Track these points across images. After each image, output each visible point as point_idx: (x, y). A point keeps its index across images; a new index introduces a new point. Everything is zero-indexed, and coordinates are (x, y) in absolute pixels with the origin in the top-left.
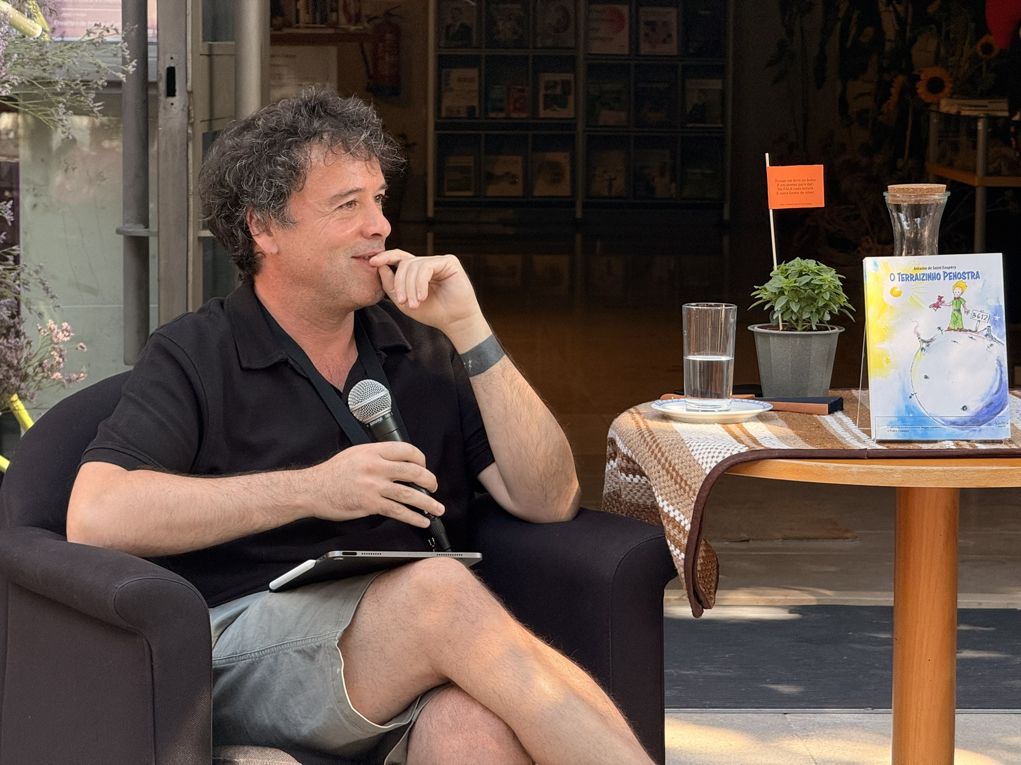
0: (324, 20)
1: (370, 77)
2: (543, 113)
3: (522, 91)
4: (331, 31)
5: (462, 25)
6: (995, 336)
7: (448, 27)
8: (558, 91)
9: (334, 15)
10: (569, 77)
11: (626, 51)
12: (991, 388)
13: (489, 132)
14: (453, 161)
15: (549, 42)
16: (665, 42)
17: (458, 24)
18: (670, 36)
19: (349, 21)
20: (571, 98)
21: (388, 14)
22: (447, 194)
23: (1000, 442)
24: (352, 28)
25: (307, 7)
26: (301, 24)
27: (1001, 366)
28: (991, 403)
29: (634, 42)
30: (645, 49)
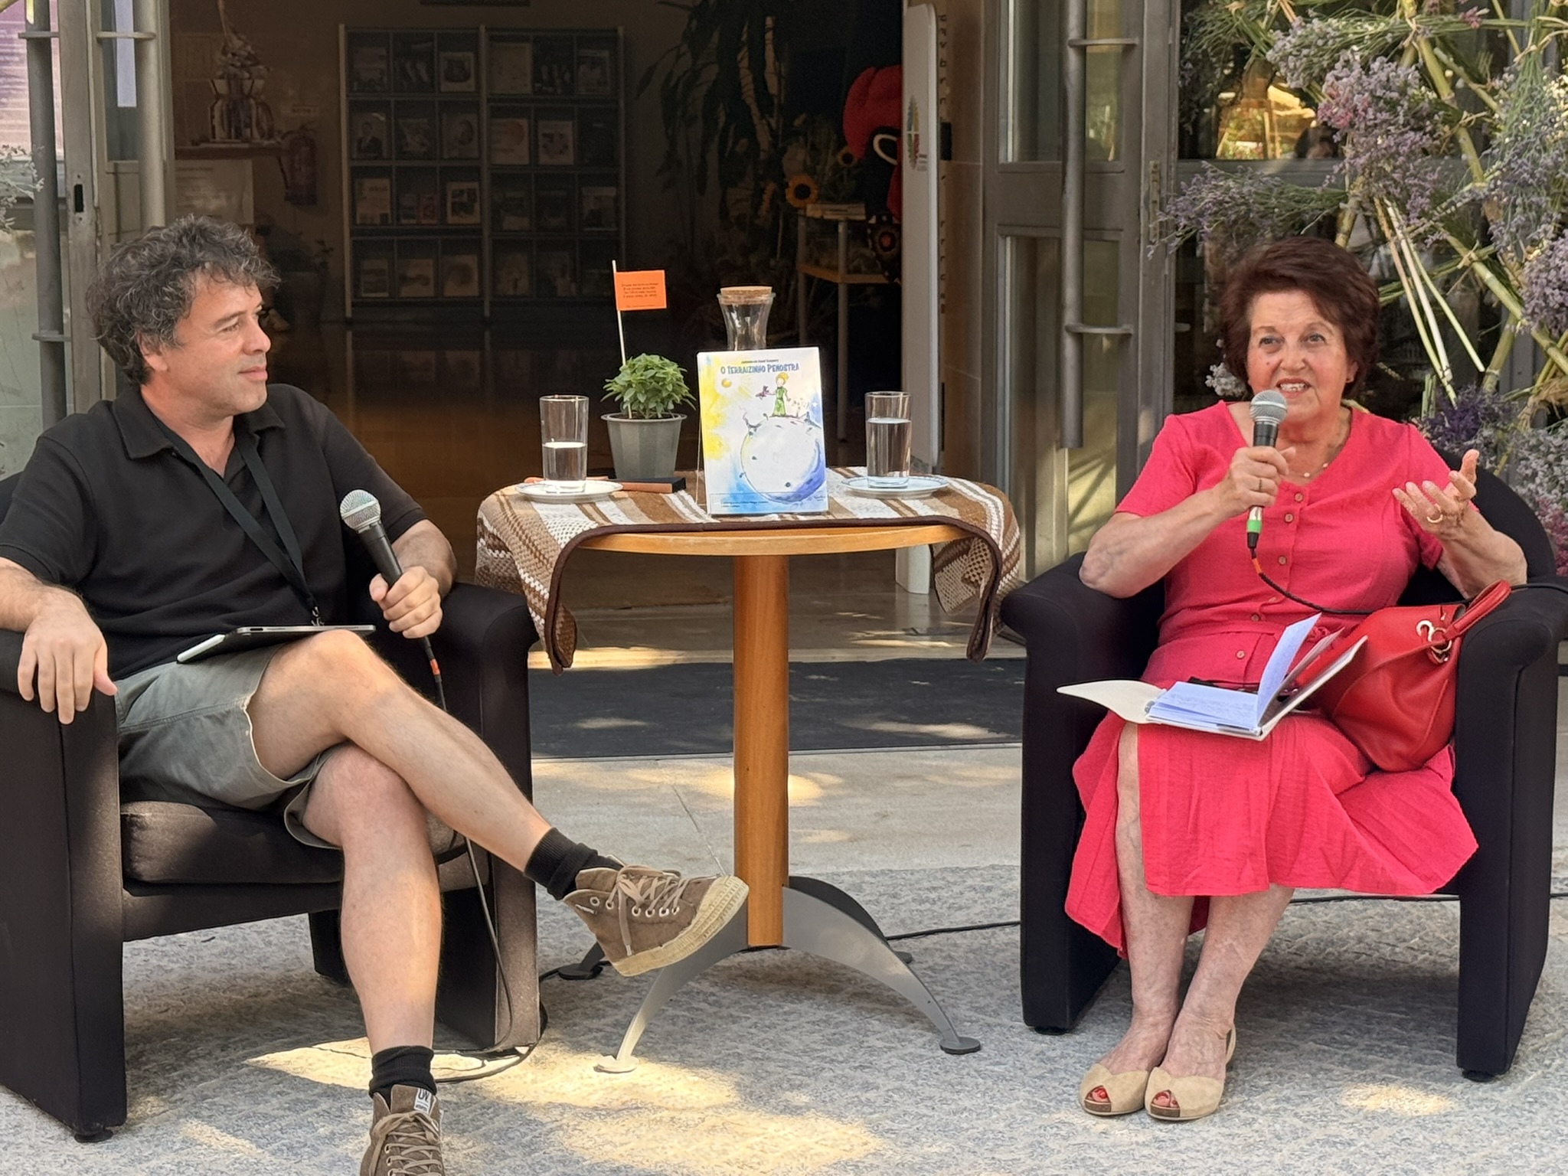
0: (238, 135)
1: (287, 187)
2: (451, 219)
3: (431, 198)
4: (246, 146)
5: (373, 138)
6: (813, 421)
7: (360, 141)
8: (465, 199)
9: (248, 130)
10: (475, 185)
11: (526, 161)
12: (811, 466)
13: (401, 238)
14: (367, 265)
15: (455, 154)
16: (561, 152)
17: (369, 138)
18: (566, 147)
19: (262, 136)
20: (477, 206)
21: (303, 128)
22: (364, 295)
23: (819, 514)
24: (266, 143)
25: (222, 124)
26: (218, 139)
27: (818, 446)
28: (811, 480)
29: (534, 153)
30: (544, 159)
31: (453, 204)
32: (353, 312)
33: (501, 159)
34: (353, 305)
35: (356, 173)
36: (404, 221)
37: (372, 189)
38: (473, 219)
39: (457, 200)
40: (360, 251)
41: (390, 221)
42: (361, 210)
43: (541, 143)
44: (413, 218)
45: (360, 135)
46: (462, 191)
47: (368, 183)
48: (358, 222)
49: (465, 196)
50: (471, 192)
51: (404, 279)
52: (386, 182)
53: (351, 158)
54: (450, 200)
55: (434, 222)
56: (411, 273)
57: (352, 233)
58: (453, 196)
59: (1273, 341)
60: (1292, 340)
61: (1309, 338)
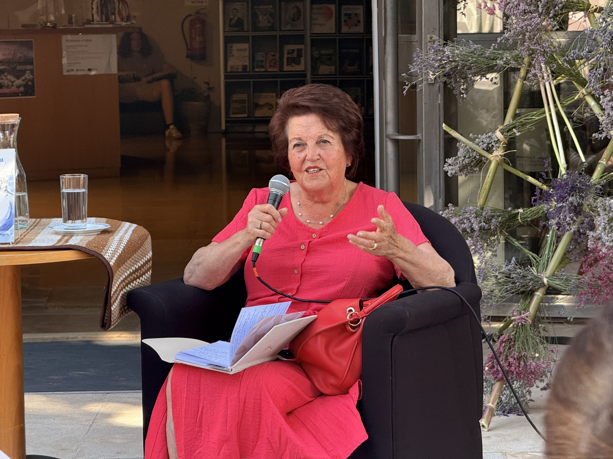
0: (107, 19)
1: (188, 49)
2: (286, 68)
3: (274, 55)
4: (111, 26)
5: (239, 19)
6: (9, 190)
7: (231, 20)
8: (295, 55)
9: (113, 16)
10: (301, 47)
11: (333, 31)
12: (6, 216)
14: (236, 97)
15: (289, 27)
16: (356, 25)
17: (236, 18)
18: (359, 22)
19: (122, 20)
20: (302, 59)
21: (197, 12)
22: (232, 116)
24: (124, 24)
25: (98, 13)
27: (11, 205)
28: (5, 224)
29: (339, 26)
30: (345, 29)
31: (288, 58)
32: (226, 126)
33: (317, 30)
34: (226, 122)
35: (228, 40)
36: (257, 70)
37: (238, 50)
38: (299, 68)
39: (290, 56)
40: (230, 89)
41: (248, 70)
42: (230, 64)
43: (343, 20)
44: (262, 67)
45: (231, 17)
46: (293, 51)
47: (236, 46)
48: (229, 70)
49: (296, 53)
50: (299, 51)
51: (257, 106)
52: (246, 46)
53: (224, 31)
54: (286, 56)
55: (276, 70)
56: (262, 102)
57: (226, 77)
58: (288, 53)
59: (301, 145)
60: (311, 144)
61: (321, 142)
